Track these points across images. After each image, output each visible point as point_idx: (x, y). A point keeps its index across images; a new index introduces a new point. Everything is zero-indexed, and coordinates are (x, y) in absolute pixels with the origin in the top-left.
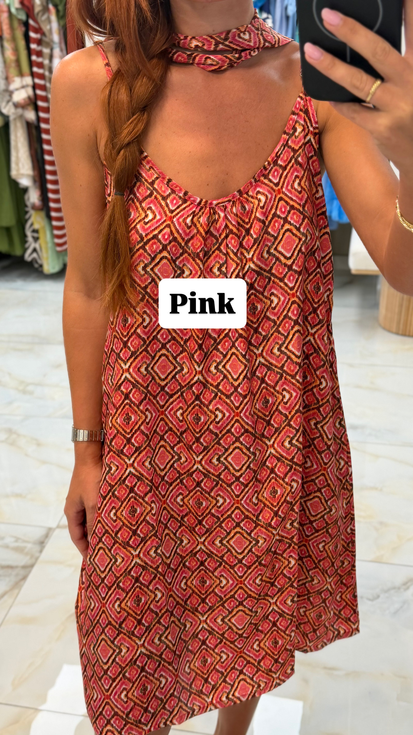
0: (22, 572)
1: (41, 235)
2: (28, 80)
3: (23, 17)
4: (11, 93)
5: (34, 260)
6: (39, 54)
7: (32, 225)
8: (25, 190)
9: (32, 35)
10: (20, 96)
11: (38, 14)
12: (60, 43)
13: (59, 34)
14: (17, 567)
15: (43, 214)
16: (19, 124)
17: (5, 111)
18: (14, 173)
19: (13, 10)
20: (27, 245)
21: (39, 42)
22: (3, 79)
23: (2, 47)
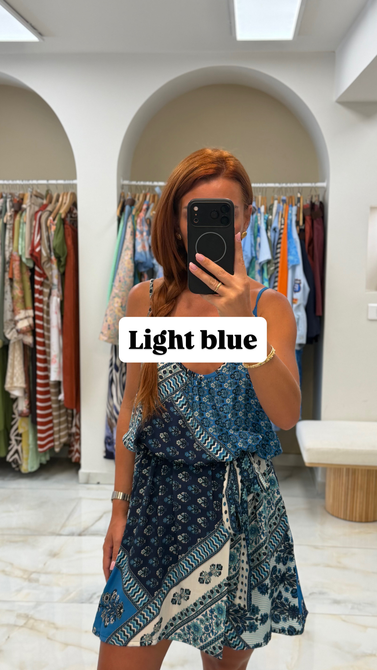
1: (24, 438)
2: (30, 312)
3: (31, 265)
4: (16, 323)
5: (15, 461)
6: (41, 293)
7: (17, 429)
8: (15, 400)
9: (37, 278)
10: (23, 324)
11: (44, 263)
12: (58, 285)
13: (58, 279)
15: (28, 420)
16: (17, 347)
18: (7, 386)
19: (24, 260)
20: (10, 448)
21: (42, 284)
22: (10, 311)
23: (12, 287)
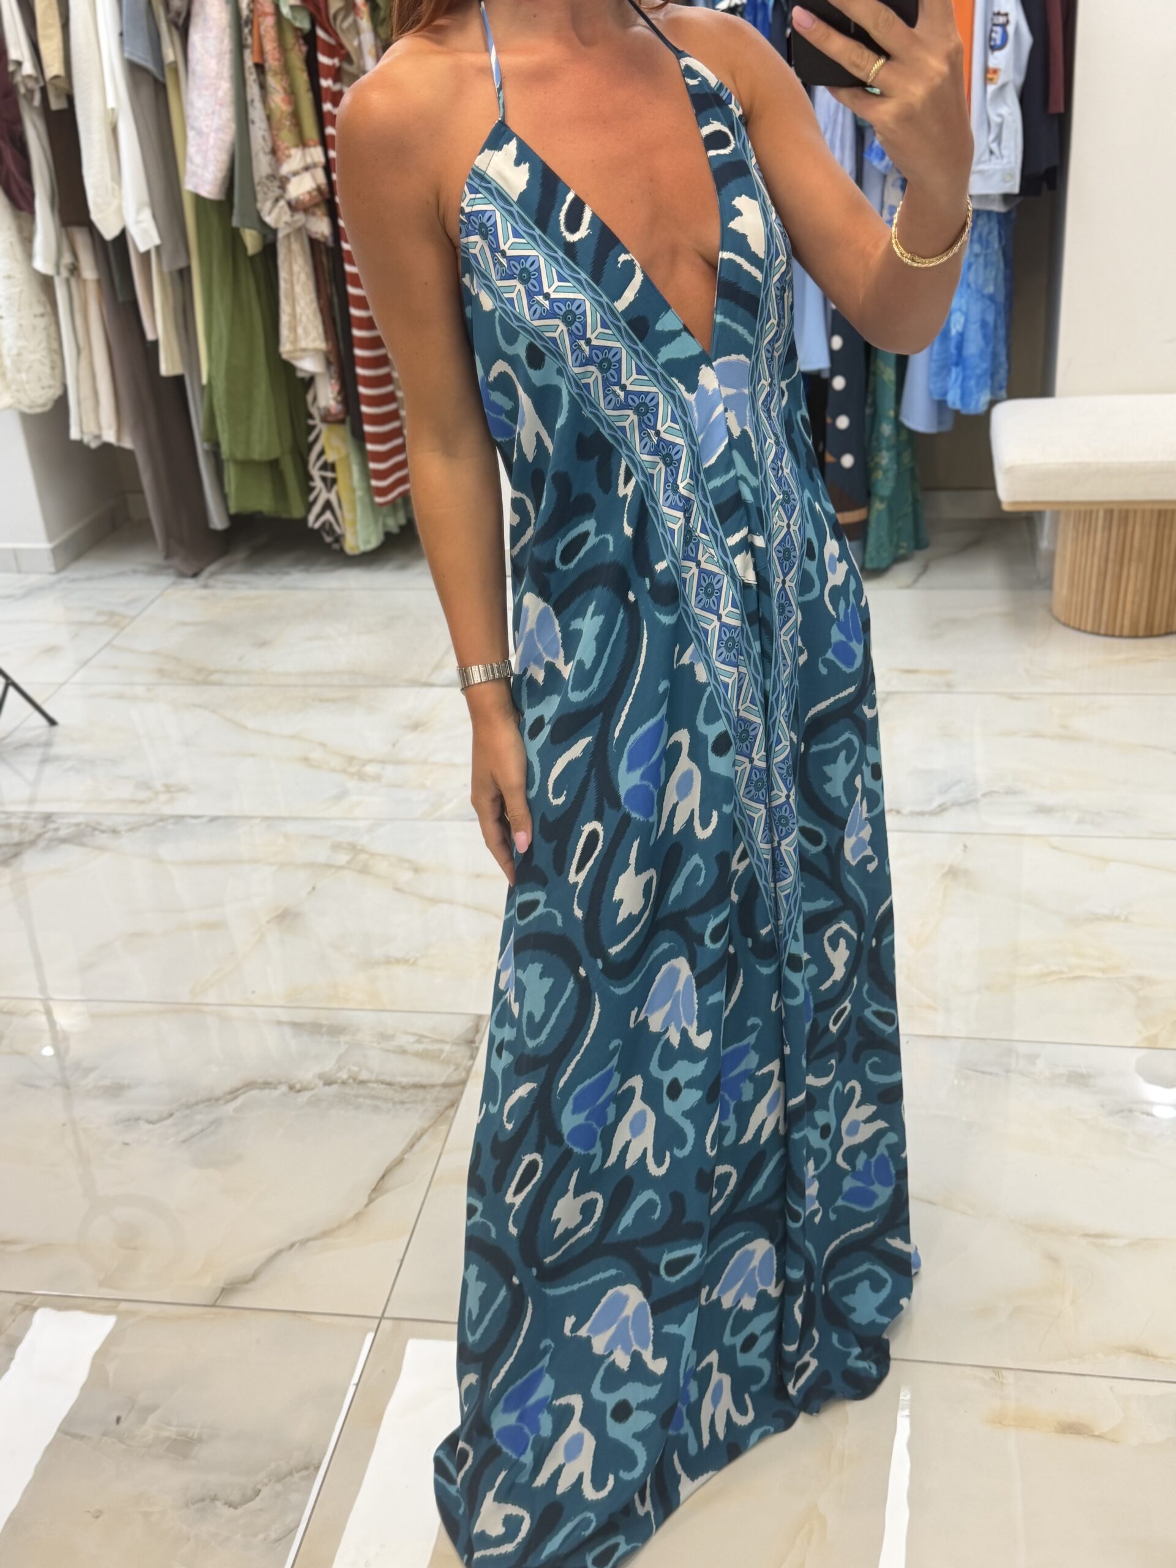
0: (447, 1095)
1: (340, 474)
2: (316, 154)
3: (305, 24)
4: (283, 182)
5: (328, 528)
7: (322, 453)
8: (309, 382)
9: (323, 59)
10: (302, 187)
11: (335, 16)
14: (433, 1086)
15: (345, 431)
16: (296, 247)
17: (269, 220)
18: (286, 349)
19: (285, 11)
20: (311, 498)
21: (336, 74)
22: (265, 153)
23: (263, 86)
